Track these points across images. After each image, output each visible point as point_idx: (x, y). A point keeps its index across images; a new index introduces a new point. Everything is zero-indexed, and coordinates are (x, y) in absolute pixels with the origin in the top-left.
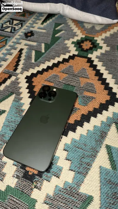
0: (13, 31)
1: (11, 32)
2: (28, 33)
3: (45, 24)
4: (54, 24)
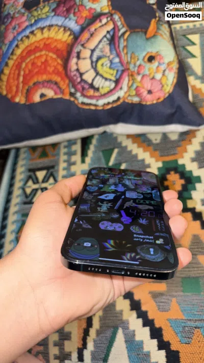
4: (101, 154)
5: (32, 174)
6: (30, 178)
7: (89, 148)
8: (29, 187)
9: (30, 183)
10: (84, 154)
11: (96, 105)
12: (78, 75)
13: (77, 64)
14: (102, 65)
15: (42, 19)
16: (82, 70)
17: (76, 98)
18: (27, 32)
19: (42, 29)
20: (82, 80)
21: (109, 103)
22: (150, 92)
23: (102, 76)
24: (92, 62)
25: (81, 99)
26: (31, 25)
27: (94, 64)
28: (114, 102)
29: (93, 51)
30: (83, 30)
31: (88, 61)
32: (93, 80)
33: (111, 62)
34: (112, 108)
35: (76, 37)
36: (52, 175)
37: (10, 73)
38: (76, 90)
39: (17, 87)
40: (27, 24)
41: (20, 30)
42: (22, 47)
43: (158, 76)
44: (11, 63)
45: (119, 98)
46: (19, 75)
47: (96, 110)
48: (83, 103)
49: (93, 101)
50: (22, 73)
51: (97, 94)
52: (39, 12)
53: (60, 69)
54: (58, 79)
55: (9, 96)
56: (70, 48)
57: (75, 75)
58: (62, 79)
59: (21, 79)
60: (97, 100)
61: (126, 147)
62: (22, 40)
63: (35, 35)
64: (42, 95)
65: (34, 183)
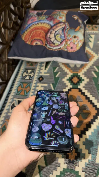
0: (30, 78)
1: (30, 79)
2: (40, 78)
3: (47, 69)
4: (52, 68)
5: (26, 70)
6: (25, 71)
7: (48, 65)
8: (25, 74)
9: (25, 73)
10: (46, 67)
11: (52, 49)
12: (49, 38)
13: (50, 35)
14: (58, 37)
15: (42, 20)
16: (51, 37)
17: (47, 46)
18: (36, 23)
19: (41, 23)
20: (50, 41)
21: (57, 49)
22: (72, 48)
23: (57, 40)
24: (55, 35)
25: (48, 46)
26: (38, 21)
27: (55, 36)
28: (59, 49)
29: (56, 32)
30: (55, 25)
31: (54, 35)
32: (54, 41)
33: (61, 36)
34: (58, 51)
35: (52, 27)
36: (33, 72)
37: (27, 34)
38: (48, 43)
39: (29, 39)
40: (37, 20)
41: (34, 21)
42: (33, 27)
43: (76, 43)
44: (28, 30)
45: (60, 48)
46: (30, 35)
47: (52, 51)
48: (49, 48)
49: (52, 48)
50: (31, 35)
51: (54, 45)
52: (42, 18)
53: (44, 36)
54: (43, 39)
55: (25, 41)
56: (49, 30)
57: (48, 39)
58: (44, 40)
59: (31, 37)
60: (53, 47)
61: (61, 67)
62: (34, 25)
63: (39, 24)
64: (36, 44)
65: (26, 73)
